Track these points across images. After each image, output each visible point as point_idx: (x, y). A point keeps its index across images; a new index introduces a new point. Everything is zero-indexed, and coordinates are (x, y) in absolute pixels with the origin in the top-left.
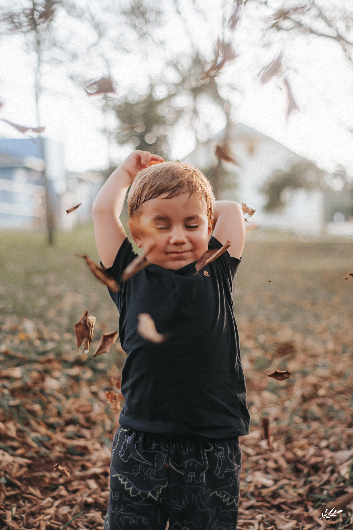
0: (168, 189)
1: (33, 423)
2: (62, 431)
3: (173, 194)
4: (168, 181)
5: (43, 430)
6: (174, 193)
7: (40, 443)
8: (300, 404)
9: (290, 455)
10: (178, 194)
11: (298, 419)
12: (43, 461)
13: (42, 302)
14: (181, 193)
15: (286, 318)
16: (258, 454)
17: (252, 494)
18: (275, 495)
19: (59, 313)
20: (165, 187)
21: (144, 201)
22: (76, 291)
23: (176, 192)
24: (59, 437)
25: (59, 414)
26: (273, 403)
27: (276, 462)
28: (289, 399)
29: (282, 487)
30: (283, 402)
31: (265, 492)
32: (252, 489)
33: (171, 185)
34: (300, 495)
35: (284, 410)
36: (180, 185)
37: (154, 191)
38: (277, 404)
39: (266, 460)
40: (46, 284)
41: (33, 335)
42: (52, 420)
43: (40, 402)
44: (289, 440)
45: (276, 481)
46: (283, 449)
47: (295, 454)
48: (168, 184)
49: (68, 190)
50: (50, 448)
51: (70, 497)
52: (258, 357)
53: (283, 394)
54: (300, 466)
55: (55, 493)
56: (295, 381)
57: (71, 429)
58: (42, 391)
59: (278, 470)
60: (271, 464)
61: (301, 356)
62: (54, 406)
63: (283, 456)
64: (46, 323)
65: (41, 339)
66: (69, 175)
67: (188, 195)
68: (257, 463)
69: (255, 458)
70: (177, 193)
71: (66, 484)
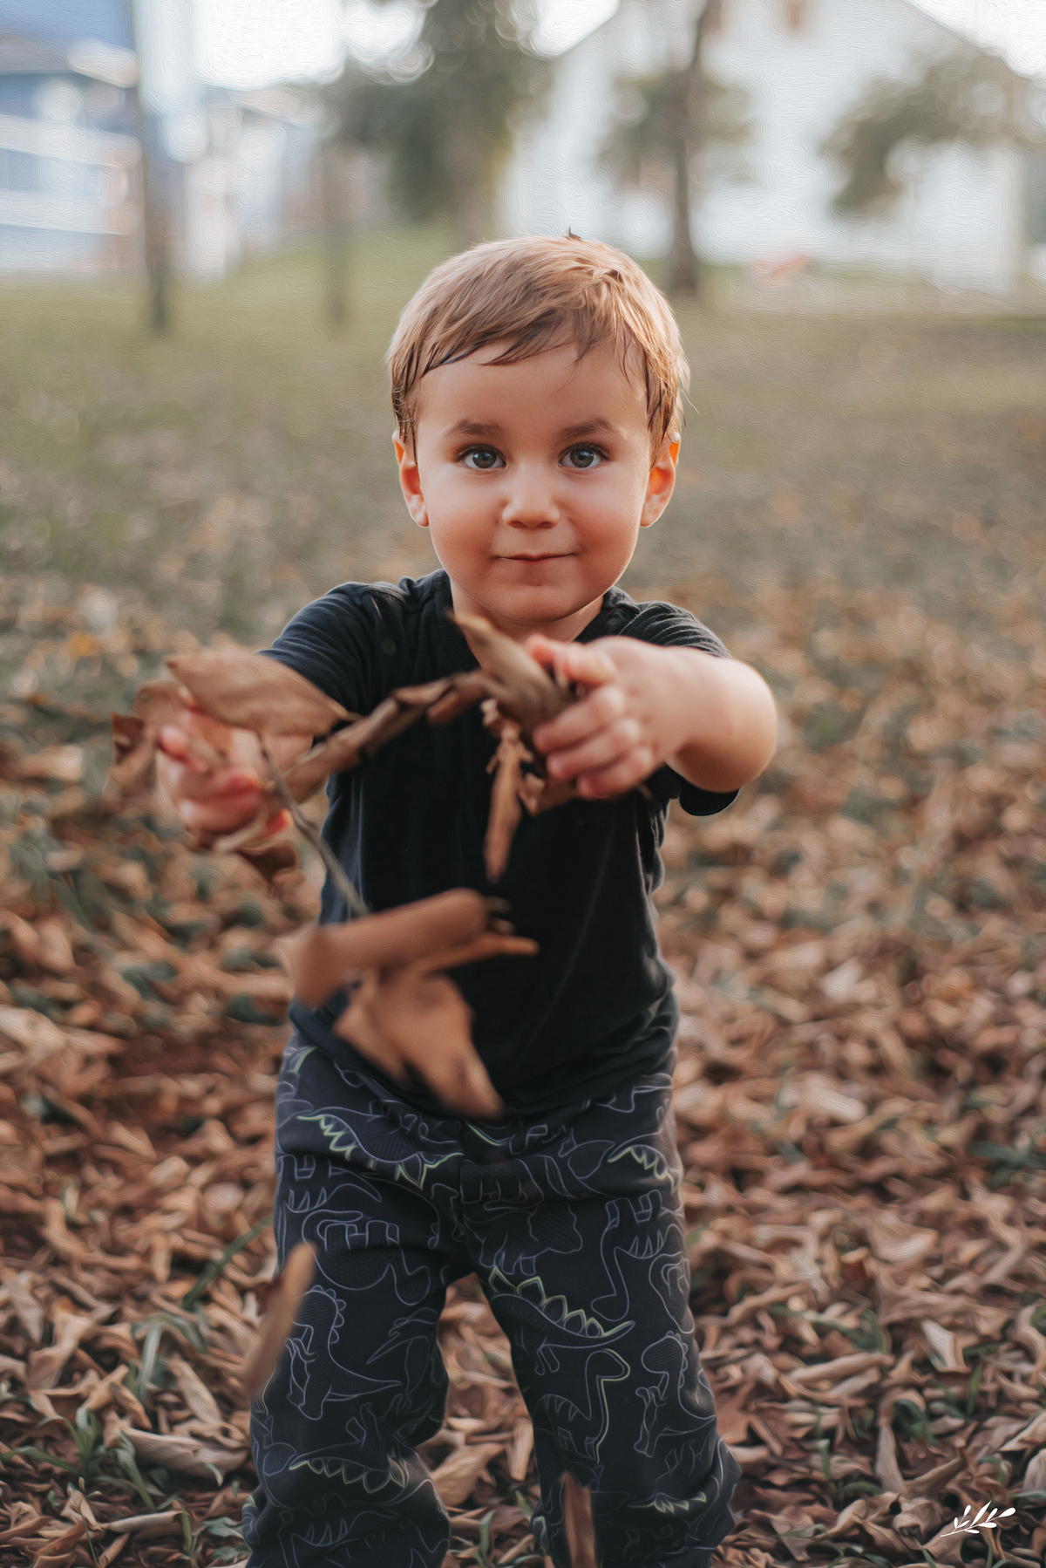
0: (504, 333)
1: (122, 922)
2: (213, 945)
3: (518, 349)
4: (507, 306)
5: (154, 946)
6: (522, 347)
7: (145, 986)
8: (948, 859)
9: (914, 1024)
10: (537, 352)
11: (939, 907)
12: (155, 1044)
13: (139, 528)
14: (546, 349)
15: (902, 573)
16: (816, 1018)
17: (799, 1146)
18: (868, 1149)
19: (195, 565)
20: (492, 324)
21: (428, 369)
22: (243, 487)
23: (532, 344)
24: (200, 966)
25: (202, 895)
26: (863, 854)
27: (872, 1044)
28: (913, 842)
29: (890, 1124)
30: (892, 850)
31: (838, 1141)
32: (796, 1130)
33: (515, 319)
34: (946, 1150)
35: (897, 876)
36: (546, 321)
37: (458, 336)
38: (875, 856)
39: (842, 1038)
40: (151, 464)
41: (116, 641)
42: (182, 913)
43: (142, 857)
44: (912, 974)
45: (872, 1105)
46: (892, 1000)
47: (930, 1021)
48: (504, 316)
49: (210, 150)
50: (177, 1002)
51: (240, 1157)
52: (818, 707)
53: (896, 825)
54: (948, 1058)
55: (194, 1146)
56: (929, 784)
57: (238, 942)
58: (149, 822)
59: (878, 1068)
60: (857, 1053)
61: (951, 702)
62: (185, 867)
63: (896, 1026)
64: (157, 598)
65: (143, 653)
66: (213, 97)
67: (572, 354)
68: (811, 1047)
69: (805, 1032)
70: (533, 347)
71: (228, 1117)
